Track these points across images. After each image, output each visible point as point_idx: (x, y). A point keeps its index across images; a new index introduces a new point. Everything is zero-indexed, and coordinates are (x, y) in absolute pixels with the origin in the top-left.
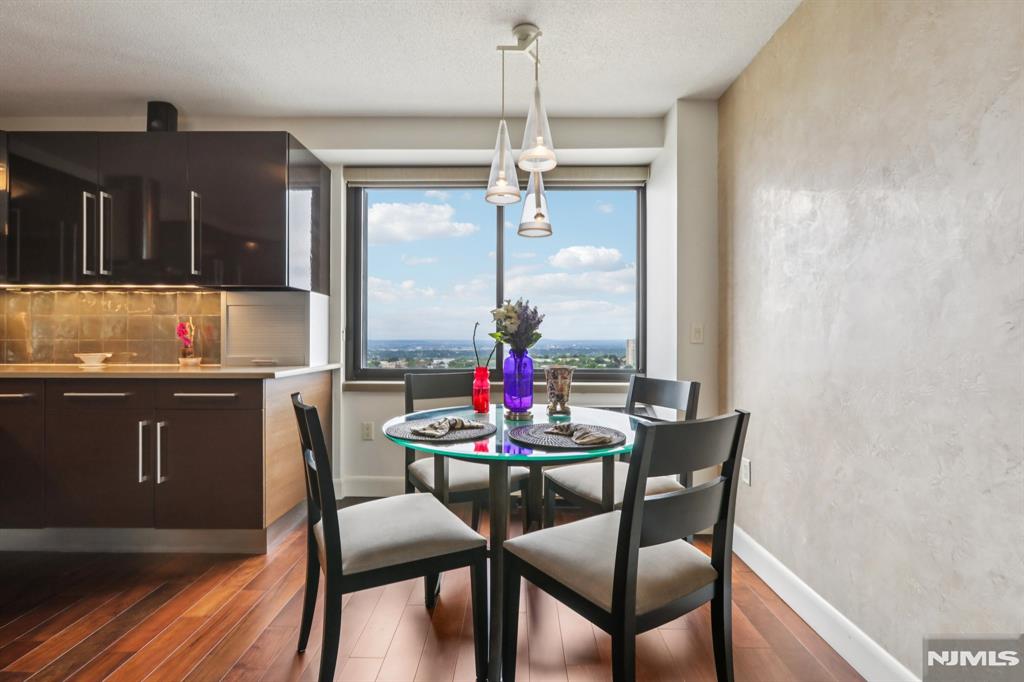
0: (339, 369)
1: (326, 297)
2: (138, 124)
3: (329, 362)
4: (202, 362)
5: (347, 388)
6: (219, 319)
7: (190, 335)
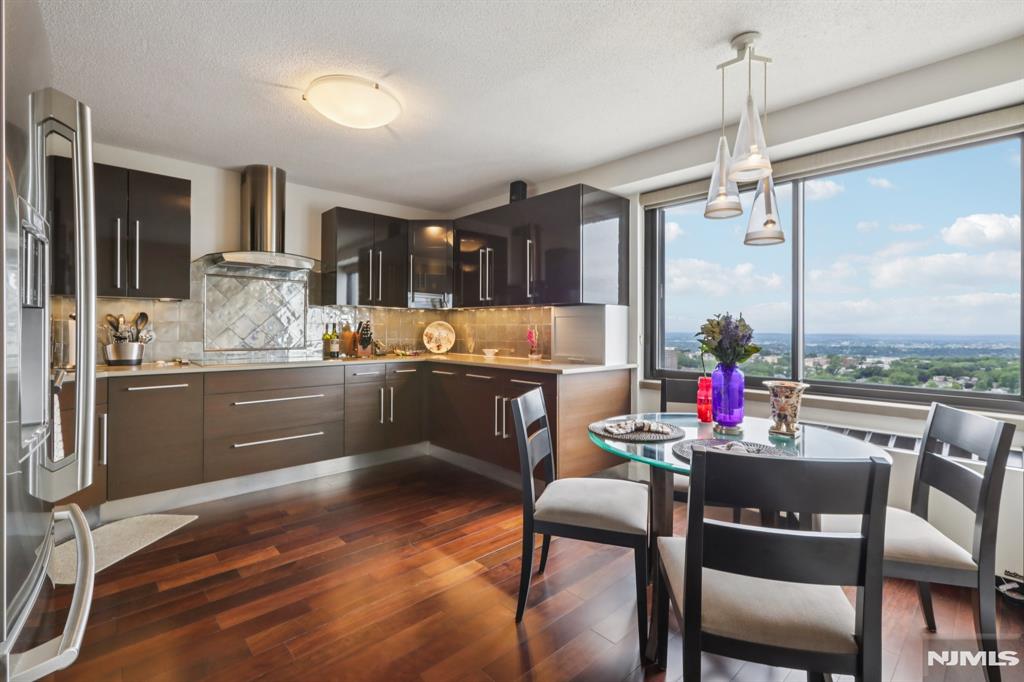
0: (635, 369)
1: (626, 307)
2: (504, 200)
3: (628, 362)
4: (543, 358)
5: (644, 386)
6: (550, 327)
7: (535, 338)
